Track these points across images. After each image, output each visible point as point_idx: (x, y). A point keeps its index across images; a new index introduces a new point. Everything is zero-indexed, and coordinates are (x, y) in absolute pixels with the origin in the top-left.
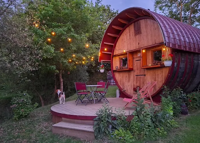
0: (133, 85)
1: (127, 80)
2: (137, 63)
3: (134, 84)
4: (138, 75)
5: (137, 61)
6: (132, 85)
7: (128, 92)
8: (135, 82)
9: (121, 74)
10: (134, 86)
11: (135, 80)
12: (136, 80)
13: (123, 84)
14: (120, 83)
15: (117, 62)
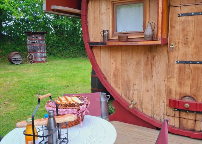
0: (164, 90)
1: (143, 72)
2: (183, 22)
3: (168, 87)
4: (188, 62)
5: (184, 15)
6: (159, 91)
7: (146, 109)
8: (174, 81)
9: (119, 57)
10: (170, 92)
11: (176, 76)
12: (179, 76)
13: (127, 85)
14: (116, 82)
15: (104, 17)
